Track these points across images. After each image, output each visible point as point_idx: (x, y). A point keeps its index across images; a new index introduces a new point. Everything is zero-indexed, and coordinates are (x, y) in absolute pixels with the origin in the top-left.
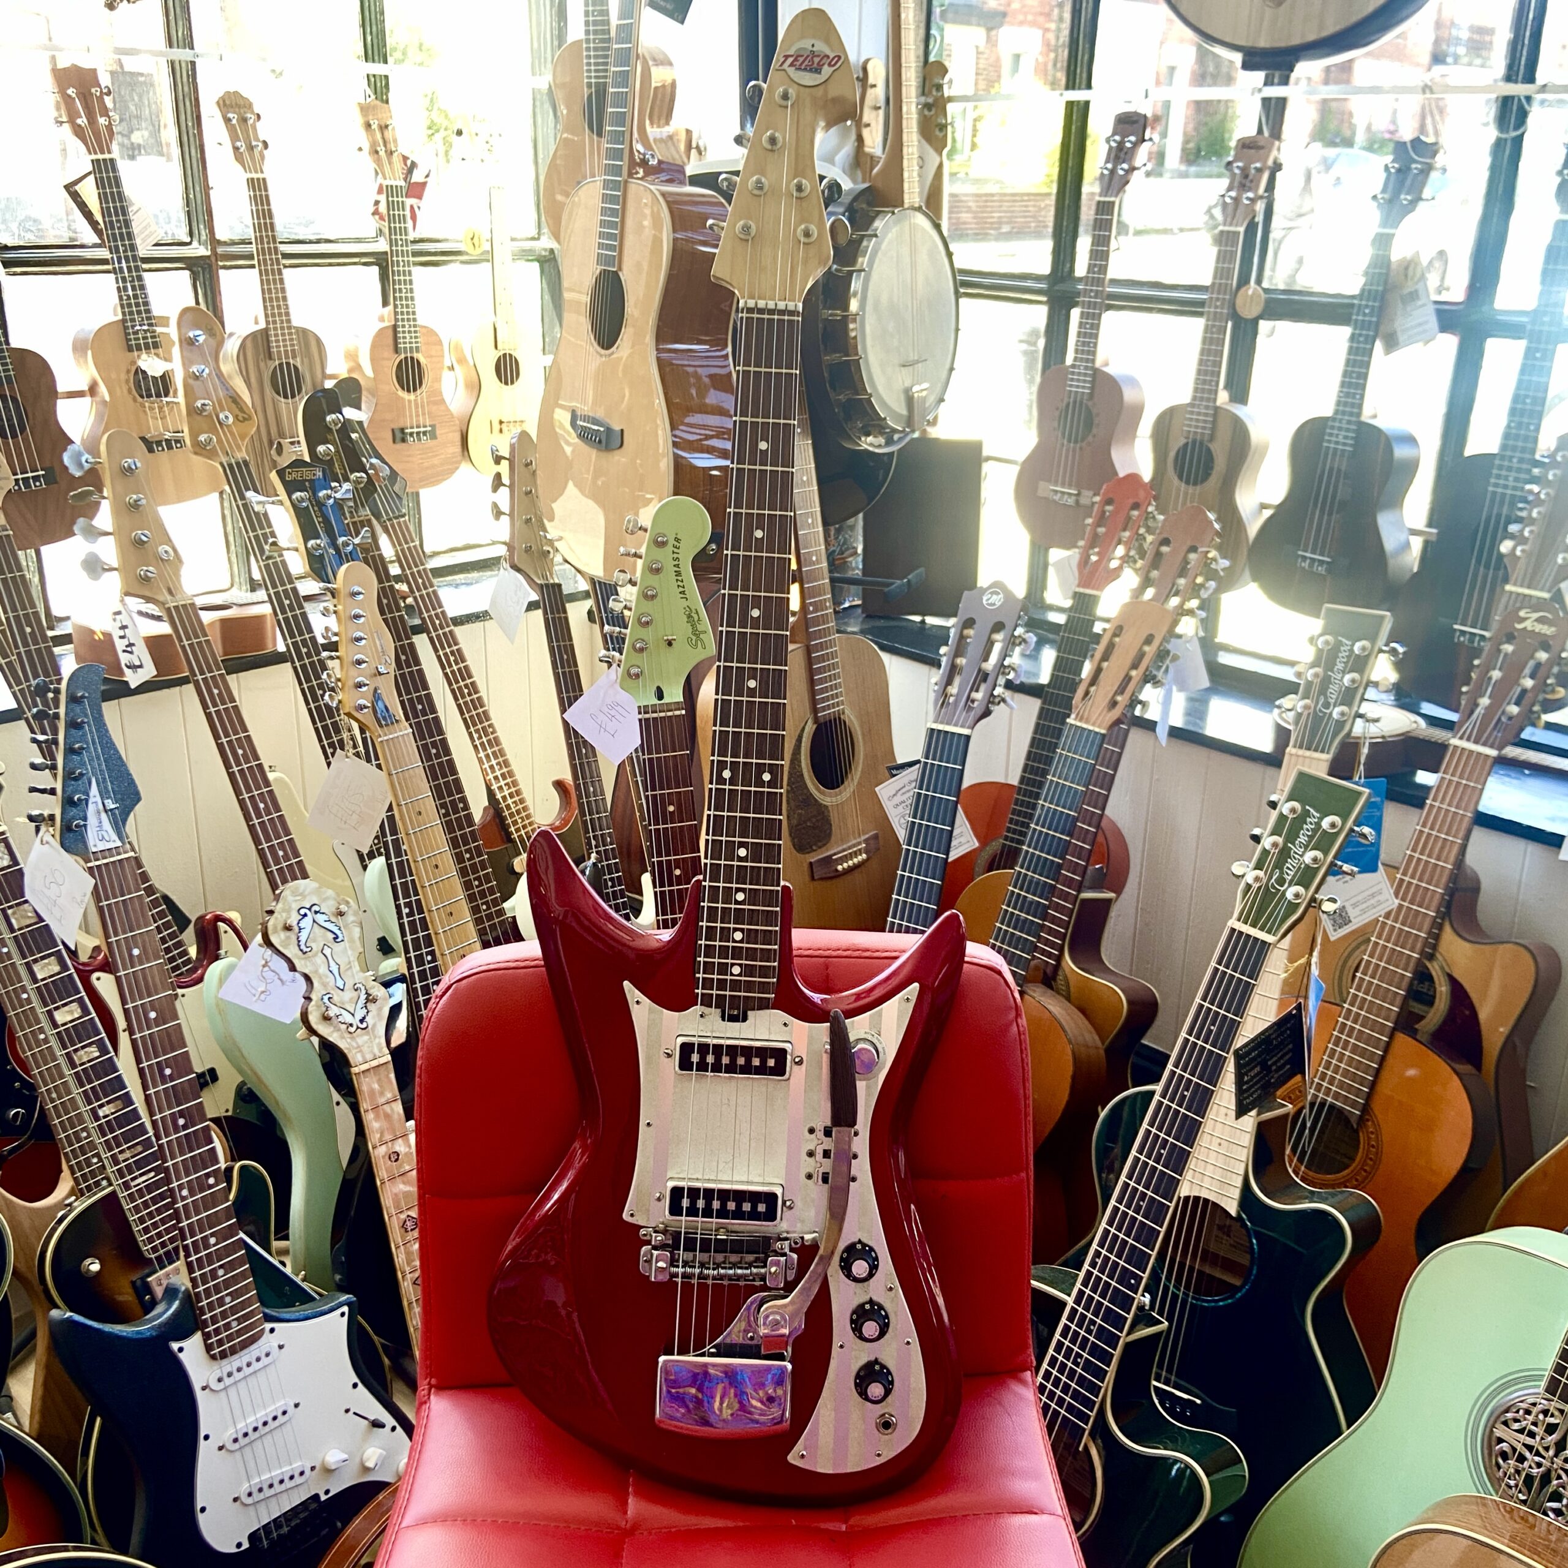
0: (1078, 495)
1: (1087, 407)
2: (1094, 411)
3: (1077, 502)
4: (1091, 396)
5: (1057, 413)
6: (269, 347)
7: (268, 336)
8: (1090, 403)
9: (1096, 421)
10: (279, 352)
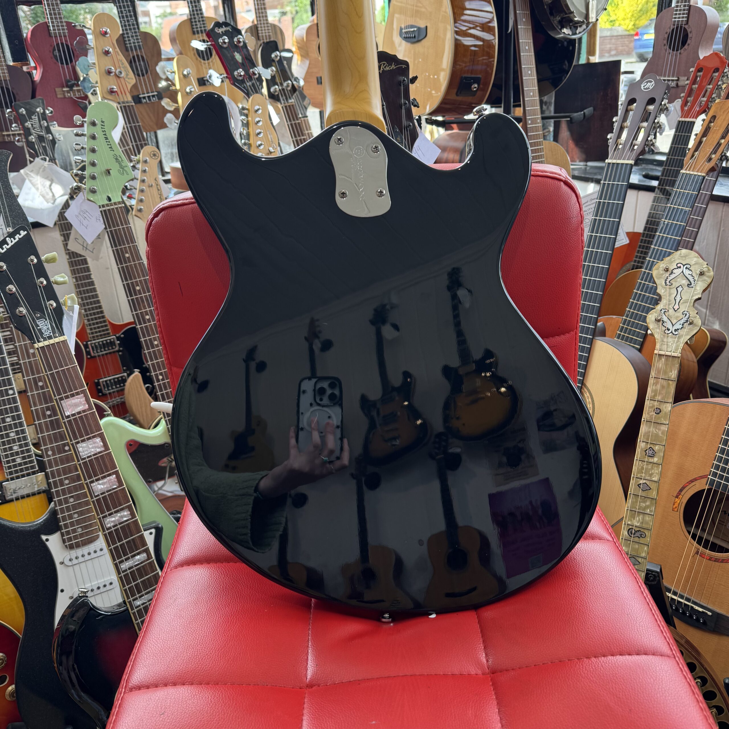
0: (678, 80)
1: (685, 30)
2: (689, 30)
3: (677, 85)
4: (687, 22)
5: (666, 36)
6: (258, 33)
7: (257, 28)
8: (686, 27)
9: (690, 35)
10: (263, 36)
